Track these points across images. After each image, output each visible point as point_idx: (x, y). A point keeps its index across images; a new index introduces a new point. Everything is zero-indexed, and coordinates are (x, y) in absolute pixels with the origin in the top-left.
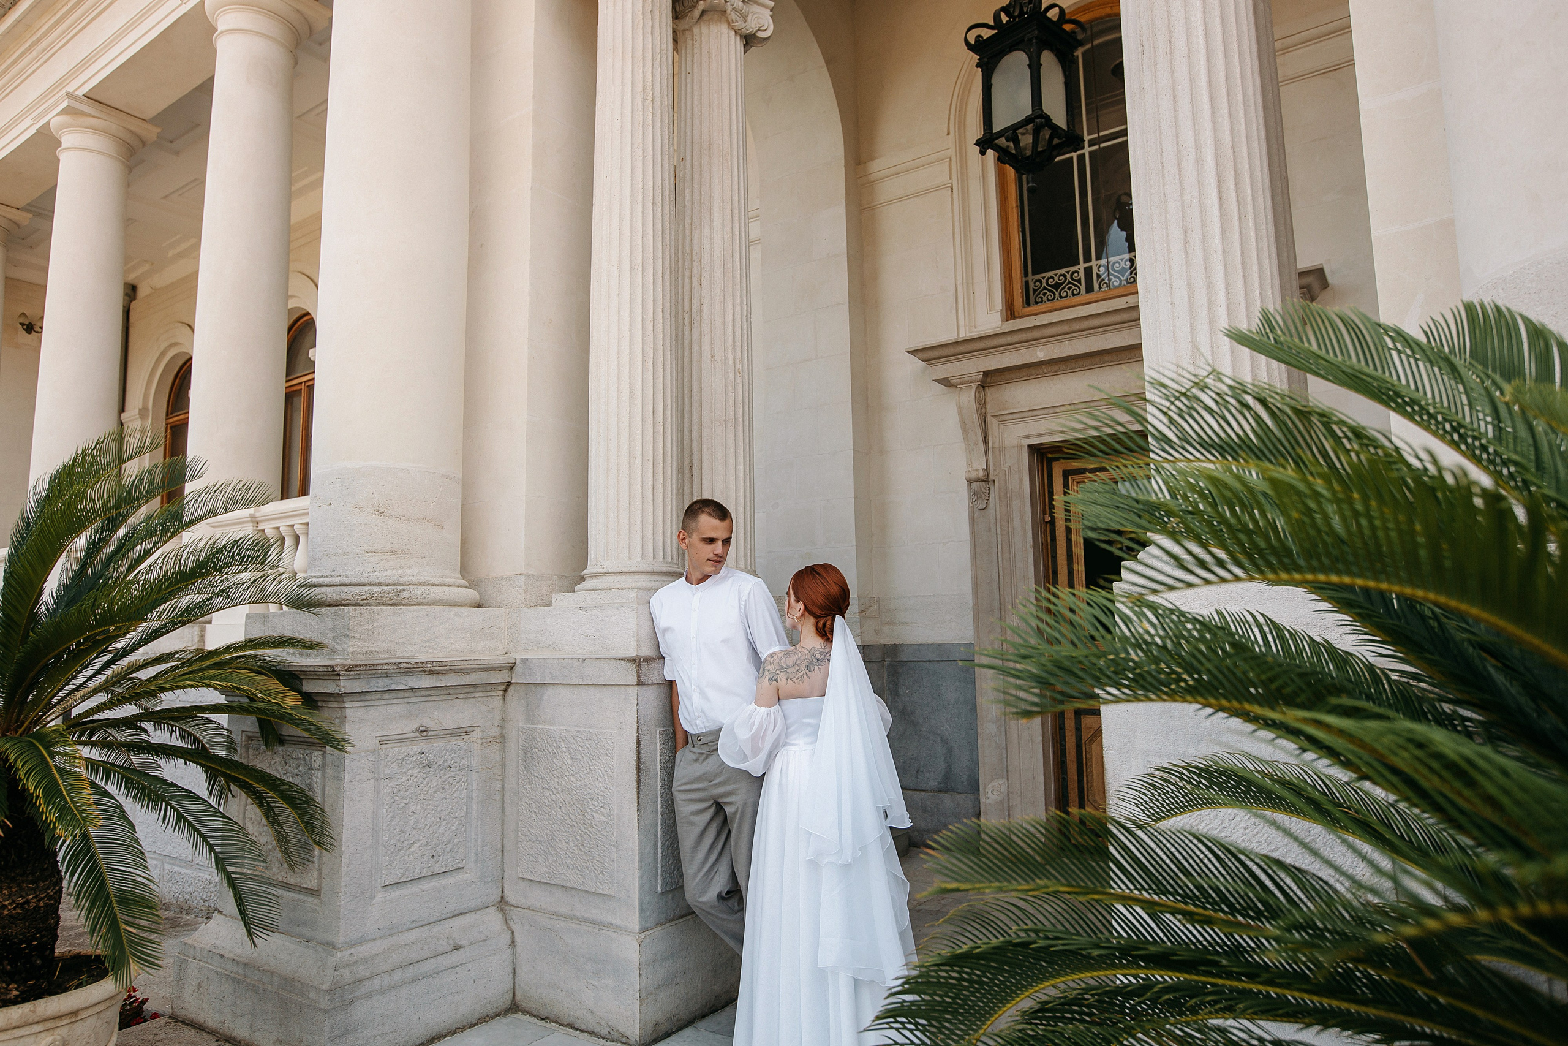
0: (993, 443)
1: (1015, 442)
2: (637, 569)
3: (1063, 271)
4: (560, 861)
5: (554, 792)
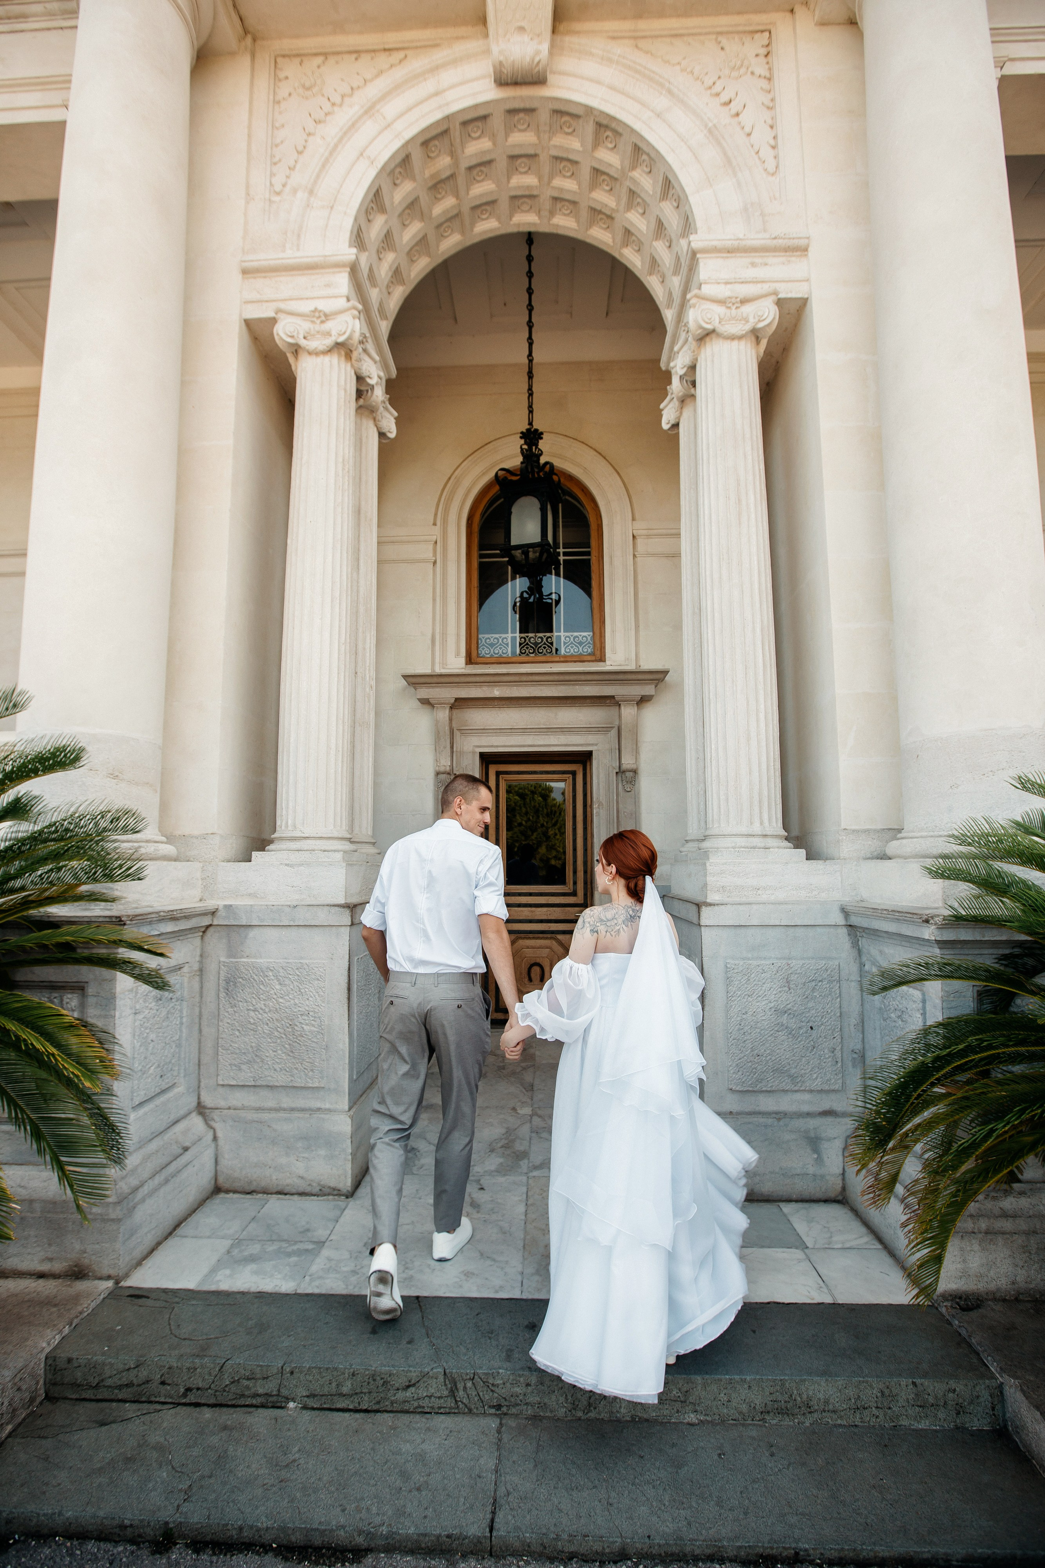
0: (457, 748)
1: (471, 749)
2: (330, 835)
3: (497, 636)
4: (267, 1067)
5: (261, 1011)
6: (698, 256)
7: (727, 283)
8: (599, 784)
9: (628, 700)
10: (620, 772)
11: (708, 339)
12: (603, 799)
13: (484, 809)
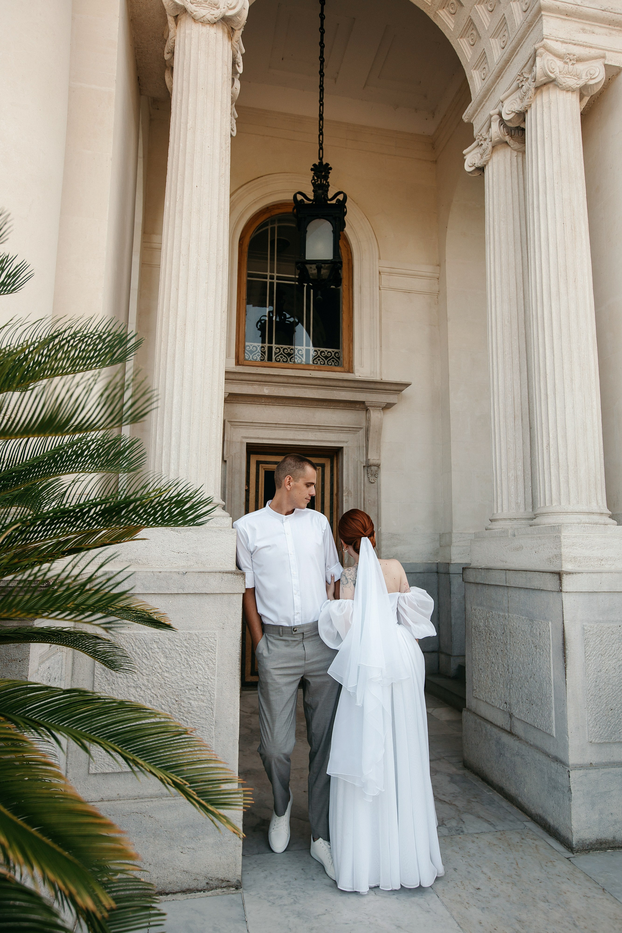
0: (227, 438)
1: (241, 439)
5: (143, 688)
6: (543, 13)
7: (563, 42)
8: (348, 476)
9: (376, 406)
10: (368, 466)
11: (545, 88)
12: (351, 488)
13: (308, 485)
